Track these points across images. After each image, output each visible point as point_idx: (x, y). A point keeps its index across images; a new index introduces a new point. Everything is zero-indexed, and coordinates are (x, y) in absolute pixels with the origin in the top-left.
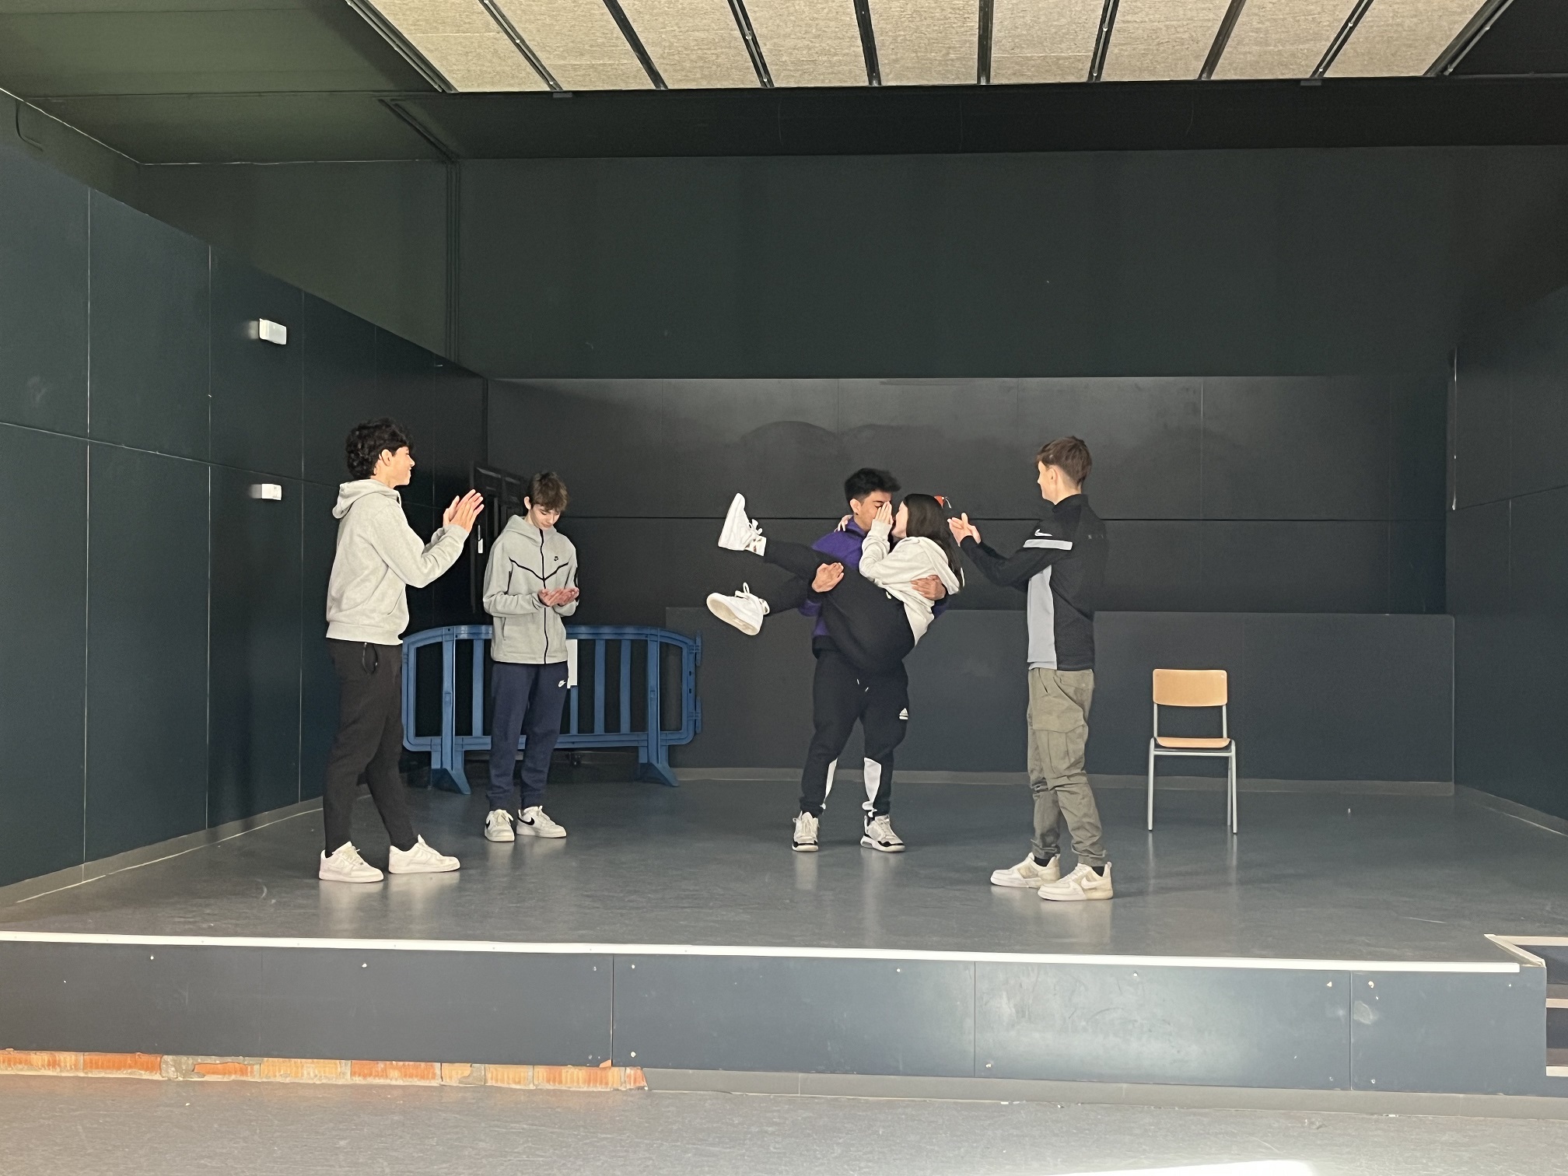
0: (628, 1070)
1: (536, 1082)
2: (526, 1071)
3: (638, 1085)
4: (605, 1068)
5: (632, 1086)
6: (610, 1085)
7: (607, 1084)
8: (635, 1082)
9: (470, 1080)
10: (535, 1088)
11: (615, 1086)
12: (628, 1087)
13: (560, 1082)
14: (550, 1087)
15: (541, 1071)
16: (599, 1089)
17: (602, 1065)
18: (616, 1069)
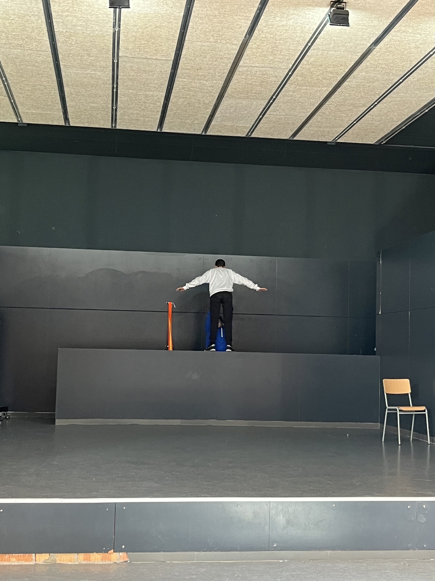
0: (121, 554)
1: (79, 561)
2: (74, 556)
3: (124, 560)
4: (110, 553)
5: (122, 561)
6: (112, 560)
7: (111, 560)
8: (123, 559)
9: (49, 561)
10: (78, 563)
11: (115, 561)
12: (120, 561)
13: (90, 561)
14: (85, 562)
15: (81, 556)
16: (107, 562)
17: (109, 552)
18: (115, 553)
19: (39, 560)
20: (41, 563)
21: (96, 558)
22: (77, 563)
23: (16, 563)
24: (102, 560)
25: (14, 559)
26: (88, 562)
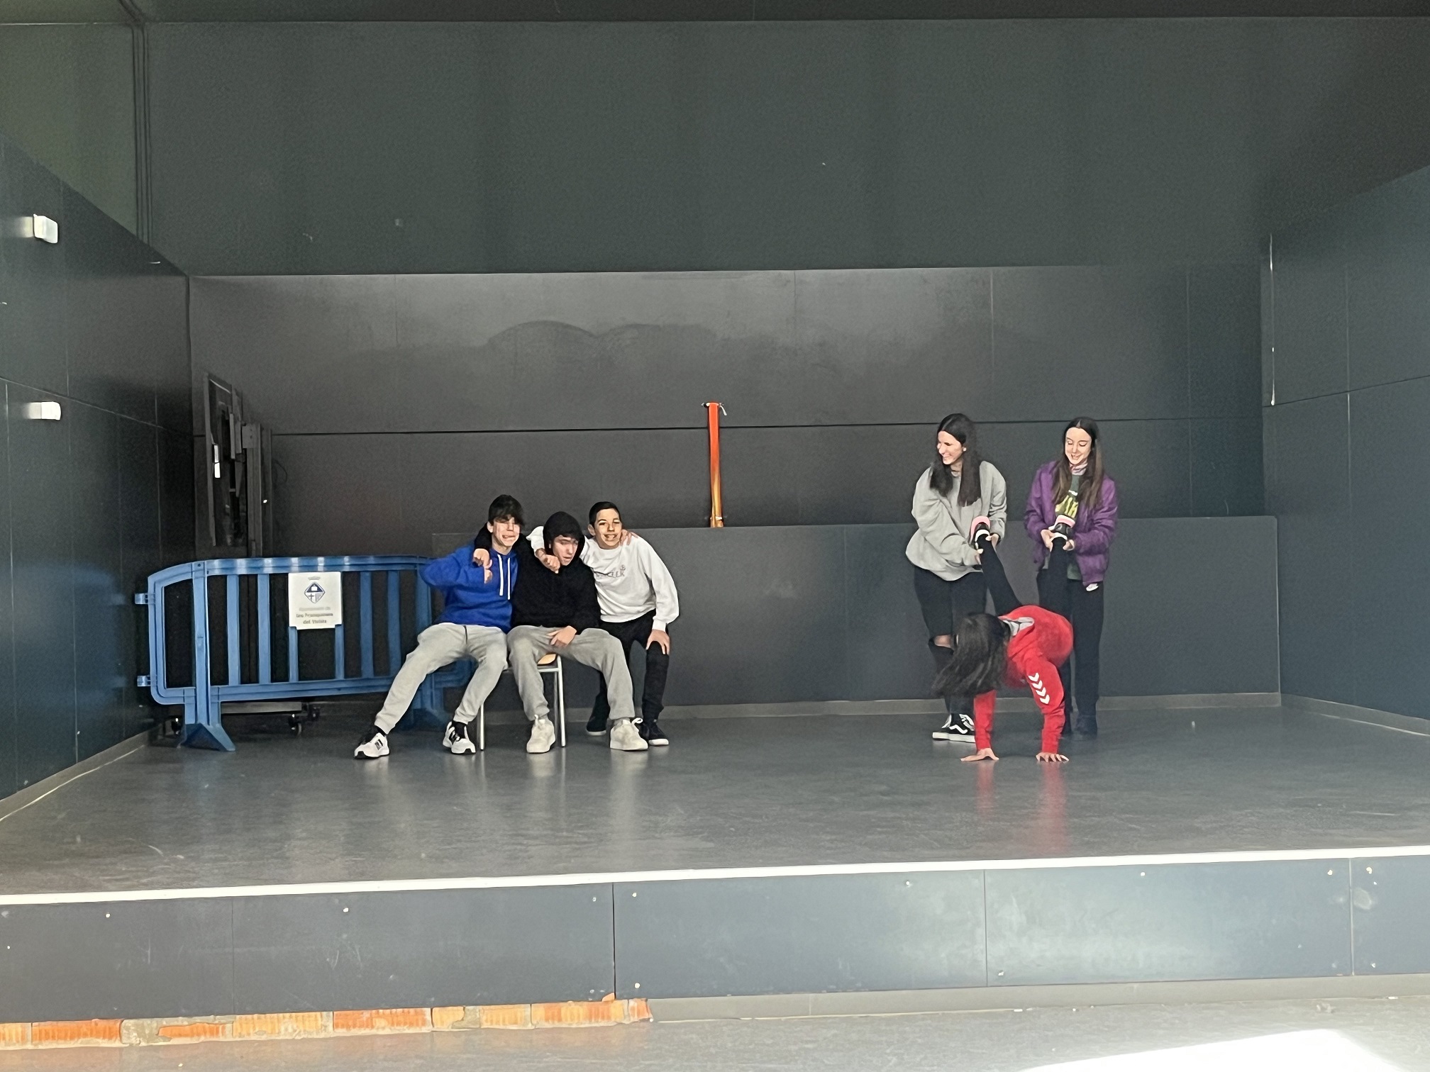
0: (632, 1003)
1: (534, 1022)
2: (524, 1010)
3: (641, 1018)
4: (607, 1002)
5: (636, 1019)
6: (613, 1020)
7: (609, 1018)
8: (638, 1015)
9: (463, 1024)
10: (533, 1028)
11: (618, 1020)
12: (632, 1020)
13: (560, 1020)
14: (548, 1025)
15: (539, 1010)
16: (602, 1023)
17: (604, 999)
18: (618, 1002)
19: (442, 1023)
20: (447, 1030)
21: (574, 1014)
22: (530, 1027)
23: (387, 1031)
24: (590, 1017)
25: (382, 1022)
26: (557, 1025)
